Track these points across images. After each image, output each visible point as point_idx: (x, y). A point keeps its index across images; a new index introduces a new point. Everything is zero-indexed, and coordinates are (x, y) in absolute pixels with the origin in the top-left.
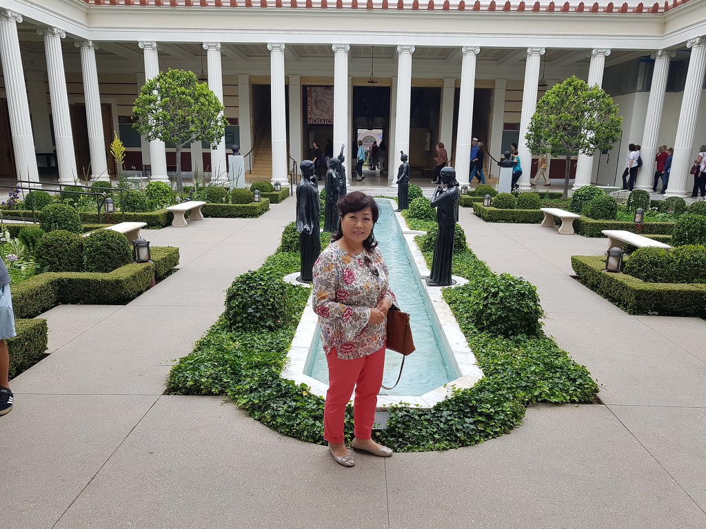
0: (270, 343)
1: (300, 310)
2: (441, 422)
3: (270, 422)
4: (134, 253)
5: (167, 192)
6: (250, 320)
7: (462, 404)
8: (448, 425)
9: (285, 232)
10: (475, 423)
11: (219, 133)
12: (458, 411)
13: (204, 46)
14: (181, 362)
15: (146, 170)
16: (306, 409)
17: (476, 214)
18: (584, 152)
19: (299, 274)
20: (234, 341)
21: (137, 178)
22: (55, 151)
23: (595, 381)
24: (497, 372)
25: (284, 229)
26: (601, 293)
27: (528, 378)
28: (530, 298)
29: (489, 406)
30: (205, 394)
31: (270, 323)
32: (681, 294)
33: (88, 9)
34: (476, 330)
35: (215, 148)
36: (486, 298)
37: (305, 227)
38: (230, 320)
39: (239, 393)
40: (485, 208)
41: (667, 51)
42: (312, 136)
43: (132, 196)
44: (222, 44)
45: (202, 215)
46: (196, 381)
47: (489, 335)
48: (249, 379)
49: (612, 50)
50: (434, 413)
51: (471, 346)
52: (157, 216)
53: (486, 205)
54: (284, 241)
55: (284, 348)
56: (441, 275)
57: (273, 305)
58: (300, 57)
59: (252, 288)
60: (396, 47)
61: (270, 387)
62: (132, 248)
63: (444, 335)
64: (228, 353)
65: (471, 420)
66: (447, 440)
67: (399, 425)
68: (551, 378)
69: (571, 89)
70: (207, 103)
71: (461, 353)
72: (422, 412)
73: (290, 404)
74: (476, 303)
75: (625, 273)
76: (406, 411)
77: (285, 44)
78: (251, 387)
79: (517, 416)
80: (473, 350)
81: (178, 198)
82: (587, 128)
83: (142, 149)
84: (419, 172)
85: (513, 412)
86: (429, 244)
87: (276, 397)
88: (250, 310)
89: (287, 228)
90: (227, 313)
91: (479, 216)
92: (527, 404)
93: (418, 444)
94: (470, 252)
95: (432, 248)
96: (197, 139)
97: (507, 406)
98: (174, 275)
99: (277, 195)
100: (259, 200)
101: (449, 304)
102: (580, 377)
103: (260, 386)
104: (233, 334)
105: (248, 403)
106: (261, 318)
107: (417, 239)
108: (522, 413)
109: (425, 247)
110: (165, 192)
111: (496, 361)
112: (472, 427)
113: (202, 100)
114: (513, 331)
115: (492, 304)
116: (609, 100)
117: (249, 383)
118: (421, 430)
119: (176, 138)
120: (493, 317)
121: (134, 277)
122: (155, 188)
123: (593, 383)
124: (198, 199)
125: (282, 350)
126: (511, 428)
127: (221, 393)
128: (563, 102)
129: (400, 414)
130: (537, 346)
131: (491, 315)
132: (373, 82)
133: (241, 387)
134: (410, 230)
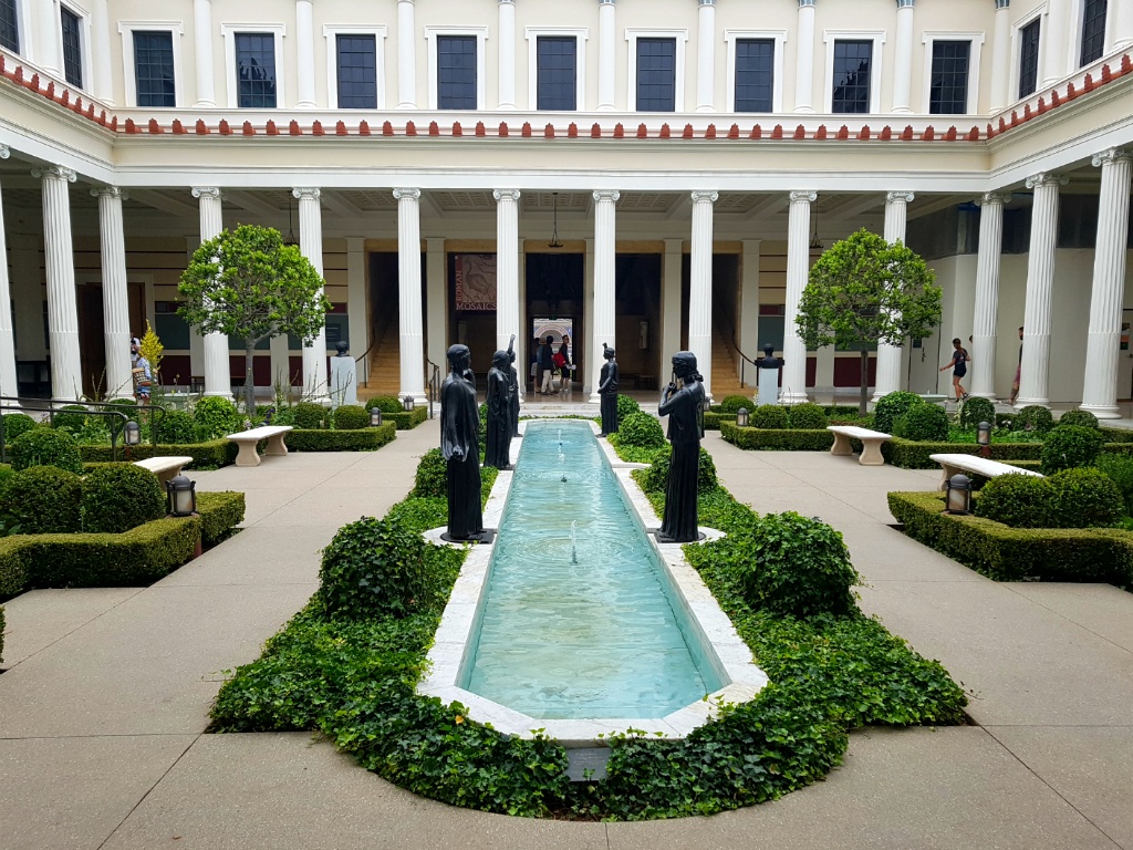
0: (397, 636)
1: (449, 584)
2: (703, 762)
3: (396, 774)
4: (168, 503)
5: (229, 413)
6: (362, 600)
7: (736, 729)
8: (716, 768)
9: (422, 465)
10: (763, 763)
11: (316, 321)
12: (732, 742)
13: (295, 193)
14: (239, 674)
15: (196, 384)
16: (461, 748)
17: (726, 440)
18: (888, 341)
19: (444, 529)
20: (335, 637)
21: (181, 395)
22: (49, 357)
23: (960, 686)
24: (792, 673)
25: (420, 461)
26: (942, 549)
27: (845, 682)
28: (834, 551)
29: (785, 731)
30: (280, 730)
31: (396, 603)
32: (1074, 544)
33: (114, 140)
34: (747, 608)
35: (309, 344)
36: (760, 553)
37: (455, 449)
38: (328, 601)
39: (340, 724)
40: (741, 428)
41: (999, 194)
42: (462, 328)
43: (171, 417)
44: (323, 190)
45: (286, 449)
46: (265, 706)
47: (770, 616)
48: (359, 699)
49: (916, 194)
50: (690, 748)
51: (741, 633)
52: (211, 450)
53: (741, 423)
54: (420, 480)
55: (421, 645)
56: (679, 525)
57: (402, 572)
58: (444, 210)
59: (367, 545)
60: (591, 192)
61: (396, 711)
62: (165, 495)
63: (694, 618)
64: (323, 655)
65: (756, 758)
66: (715, 795)
67: (631, 771)
68: (883, 682)
69: (860, 247)
70: (297, 275)
71: (726, 645)
72: (669, 746)
73: (433, 739)
74: (745, 562)
75: (978, 515)
76: (640, 745)
77: (421, 190)
78: (363, 713)
79: (834, 748)
80: (746, 640)
81: (247, 421)
82: (889, 305)
83: (192, 353)
84: (632, 382)
85: (828, 742)
86: (656, 480)
87: (408, 729)
88: (363, 583)
89: (425, 459)
90: (323, 590)
91: (731, 441)
92: (851, 728)
93: (666, 805)
94: (723, 492)
95: (661, 486)
96: (281, 330)
97: (817, 731)
98: (234, 538)
99: (408, 416)
100: (377, 424)
101: (697, 569)
102: (933, 679)
103: (378, 709)
104: (334, 624)
105: (356, 740)
106: (382, 596)
107: (635, 474)
108: (843, 742)
109: (650, 485)
110: (227, 414)
111: (788, 656)
112: (758, 770)
113: (290, 270)
114: (810, 607)
115: (771, 561)
116: (919, 263)
117: (358, 705)
118: (668, 778)
119: (246, 328)
120: (775, 584)
121: (166, 539)
122: (209, 407)
123: (957, 689)
124: (279, 423)
125: (418, 647)
126: (826, 770)
127: (309, 727)
128: (849, 268)
129: (631, 751)
130: (853, 631)
131: (770, 580)
132: (556, 246)
133: (345, 712)
134: (622, 462)
